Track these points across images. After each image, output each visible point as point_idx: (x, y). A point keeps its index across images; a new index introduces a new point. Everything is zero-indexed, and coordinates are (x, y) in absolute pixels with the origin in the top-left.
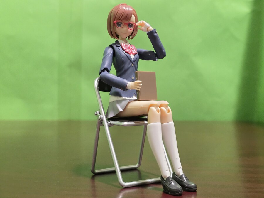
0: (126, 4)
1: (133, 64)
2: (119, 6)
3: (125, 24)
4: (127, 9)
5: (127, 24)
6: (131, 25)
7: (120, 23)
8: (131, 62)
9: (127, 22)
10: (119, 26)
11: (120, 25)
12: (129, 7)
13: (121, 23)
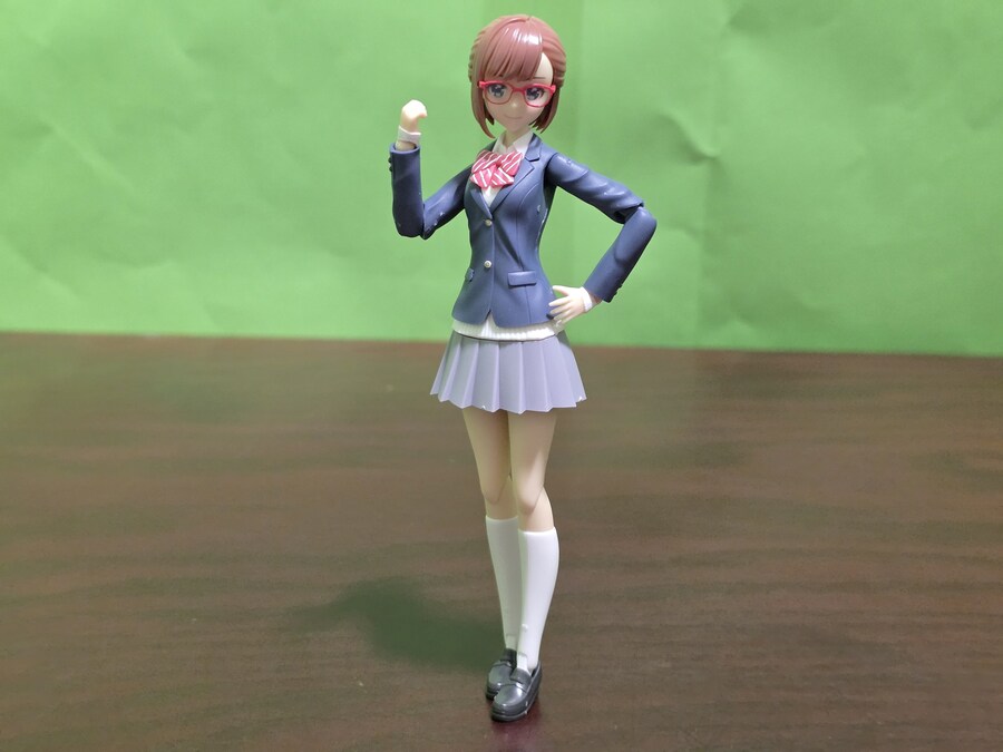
0: (523, 21)
1: (488, 222)
2: (500, 28)
3: (515, 90)
4: (525, 39)
5: (522, 91)
6: (535, 89)
7: (499, 87)
8: (483, 214)
9: (522, 84)
10: (498, 94)
11: (499, 91)
12: (529, 31)
13: (503, 87)
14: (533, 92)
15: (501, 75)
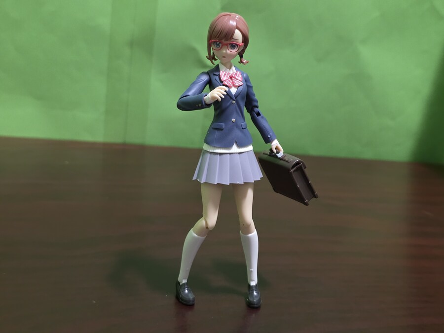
1: (234, 102)
3: (224, 44)
6: (234, 44)
7: (218, 43)
8: (231, 98)
11: (218, 45)
14: (233, 46)
15: (218, 37)
